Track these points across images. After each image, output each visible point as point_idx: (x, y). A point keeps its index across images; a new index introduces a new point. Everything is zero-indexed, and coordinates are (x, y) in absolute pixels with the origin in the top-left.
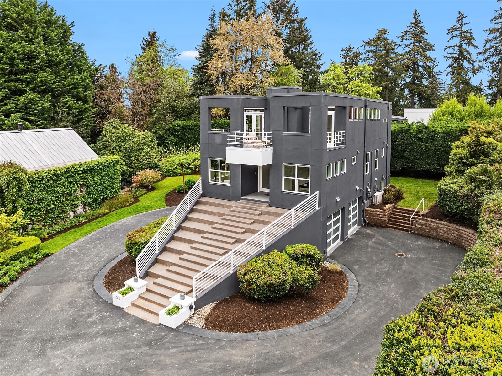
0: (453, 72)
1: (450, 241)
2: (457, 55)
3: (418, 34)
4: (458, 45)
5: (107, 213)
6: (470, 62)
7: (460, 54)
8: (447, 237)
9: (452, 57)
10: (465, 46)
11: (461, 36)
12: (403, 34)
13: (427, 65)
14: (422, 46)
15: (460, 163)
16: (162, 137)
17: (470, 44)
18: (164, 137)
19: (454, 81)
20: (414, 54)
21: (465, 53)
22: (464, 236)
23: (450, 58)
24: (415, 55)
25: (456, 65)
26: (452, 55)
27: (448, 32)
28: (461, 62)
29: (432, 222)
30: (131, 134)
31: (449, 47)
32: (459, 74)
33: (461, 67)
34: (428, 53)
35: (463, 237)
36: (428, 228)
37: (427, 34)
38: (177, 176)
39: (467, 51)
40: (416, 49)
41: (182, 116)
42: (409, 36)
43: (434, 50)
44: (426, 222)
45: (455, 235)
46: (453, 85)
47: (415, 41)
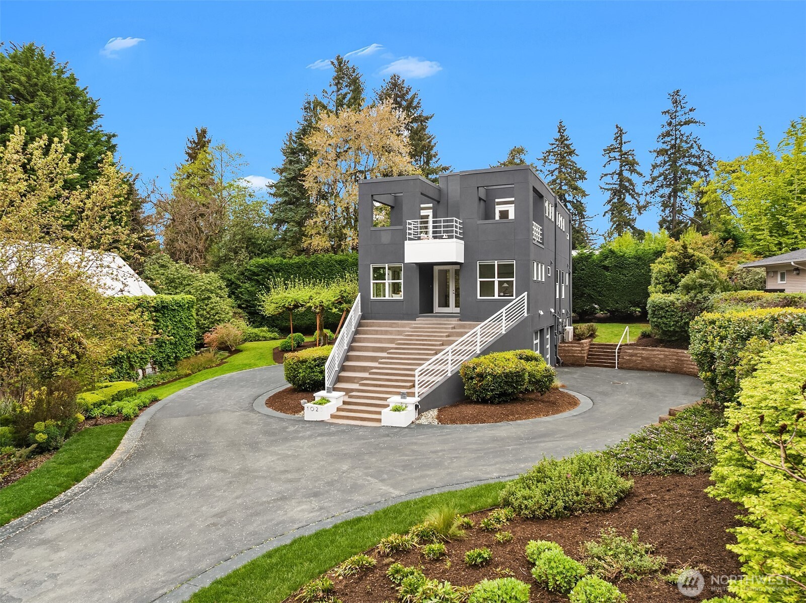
0: (612, 210)
1: (668, 370)
2: (617, 186)
3: (565, 155)
4: (618, 172)
5: (189, 375)
6: (633, 197)
7: (620, 185)
8: (664, 365)
9: (611, 189)
10: (626, 174)
11: (621, 159)
12: (545, 155)
13: (577, 201)
14: (571, 172)
15: (667, 282)
16: (233, 283)
17: (632, 171)
18: (236, 284)
19: (614, 223)
20: (560, 184)
21: (627, 184)
22: (685, 359)
23: (608, 190)
24: (561, 186)
25: (615, 200)
26: (611, 186)
27: (603, 153)
28: (622, 196)
29: (643, 349)
30: (190, 276)
31: (606, 175)
32: (620, 212)
33: (622, 203)
34: (579, 184)
35: (682, 360)
36: (639, 359)
37: (577, 155)
38: (261, 340)
39: (629, 181)
40: (563, 176)
41: (263, 251)
42: (553, 157)
43: (586, 179)
44: (636, 352)
45: (674, 361)
46: (613, 228)
47: (561, 165)
